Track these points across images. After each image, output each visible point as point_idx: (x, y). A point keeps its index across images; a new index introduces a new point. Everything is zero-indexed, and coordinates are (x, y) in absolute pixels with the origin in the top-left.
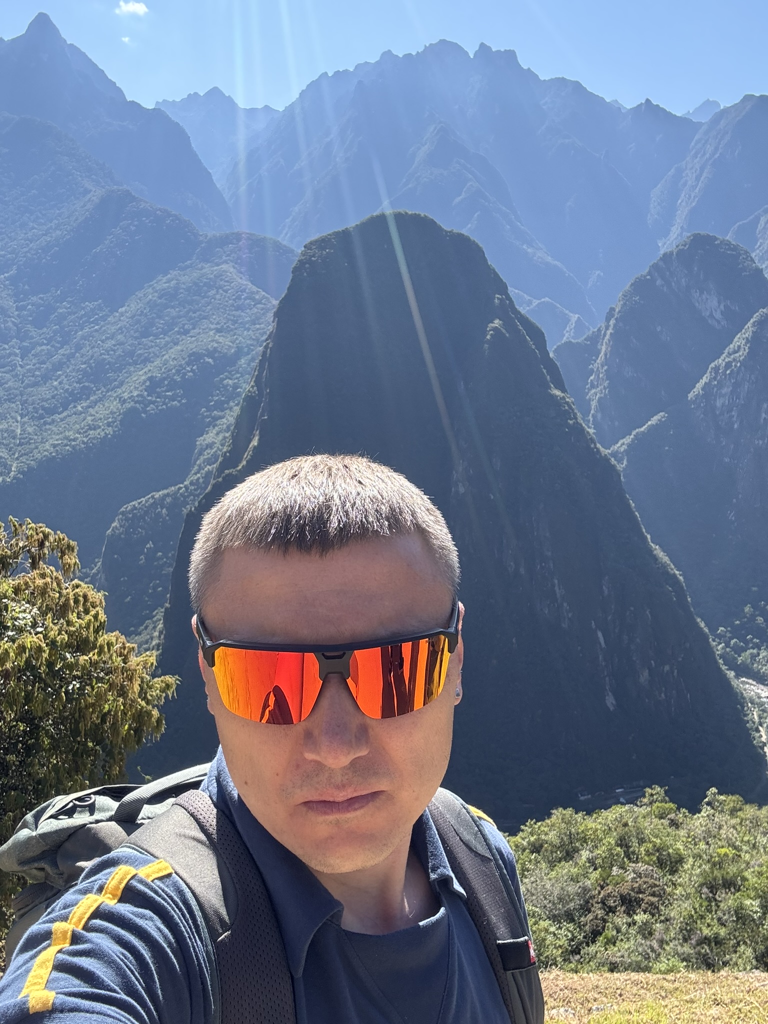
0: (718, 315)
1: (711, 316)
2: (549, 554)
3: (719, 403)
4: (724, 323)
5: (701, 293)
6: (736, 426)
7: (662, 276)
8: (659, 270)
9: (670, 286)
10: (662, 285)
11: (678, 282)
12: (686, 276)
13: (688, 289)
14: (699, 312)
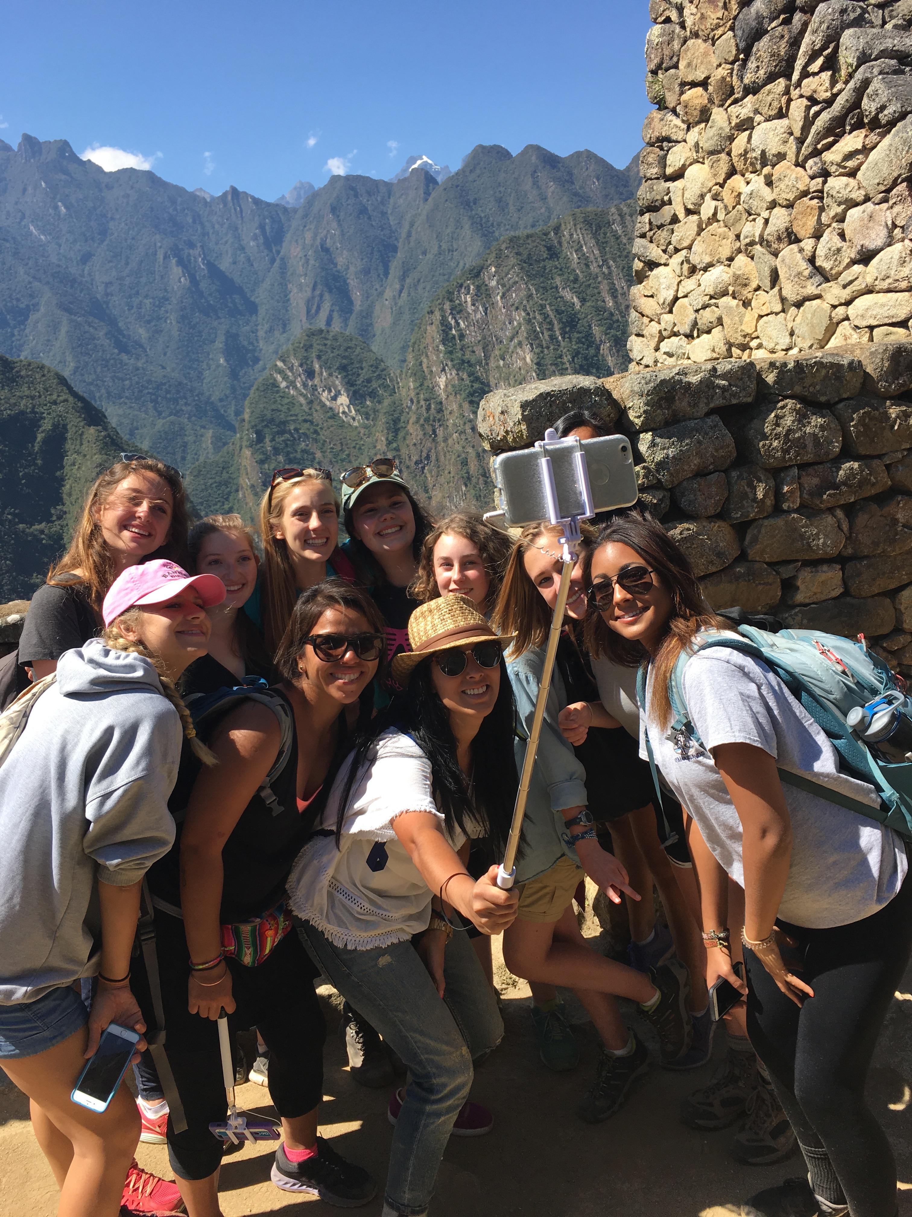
0: (352, 413)
1: (345, 413)
4: (359, 418)
5: (330, 390)
7: (285, 378)
8: (280, 372)
9: (295, 387)
10: (287, 387)
11: (303, 382)
12: (310, 374)
13: (315, 388)
14: (332, 410)
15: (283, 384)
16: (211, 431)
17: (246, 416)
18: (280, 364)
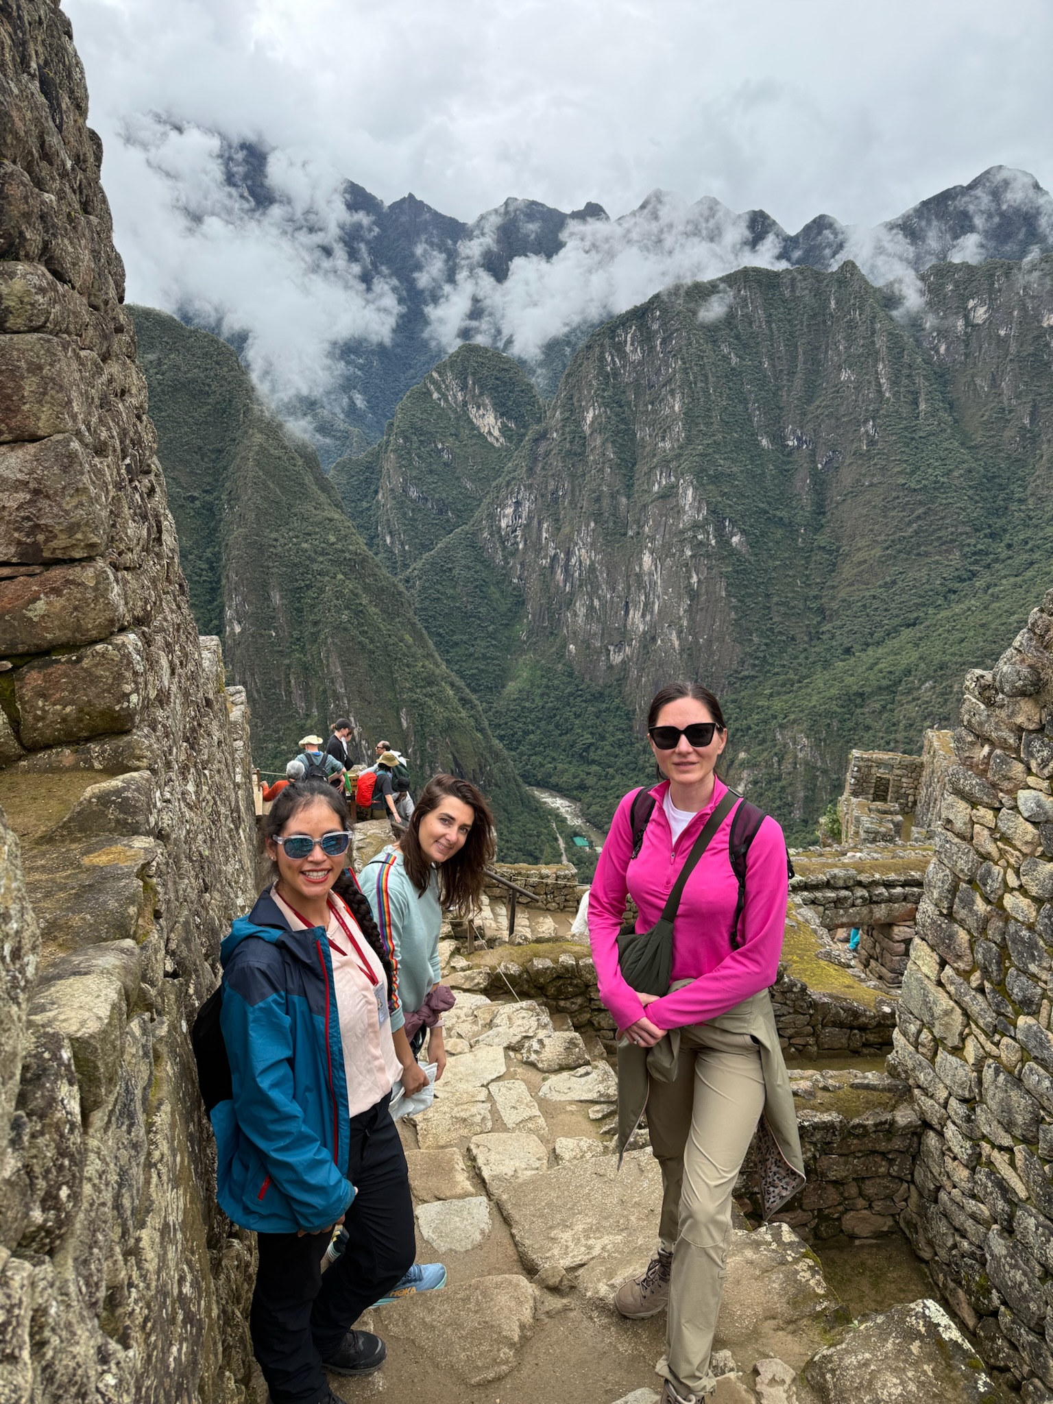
0: (496, 433)
1: (490, 433)
2: (343, 691)
3: (503, 524)
4: (502, 440)
5: (478, 408)
6: (521, 546)
8: (434, 382)
9: (446, 400)
10: (439, 399)
11: (455, 396)
12: (462, 390)
13: (465, 403)
14: (478, 428)
15: (436, 396)
17: (396, 422)
18: (435, 375)
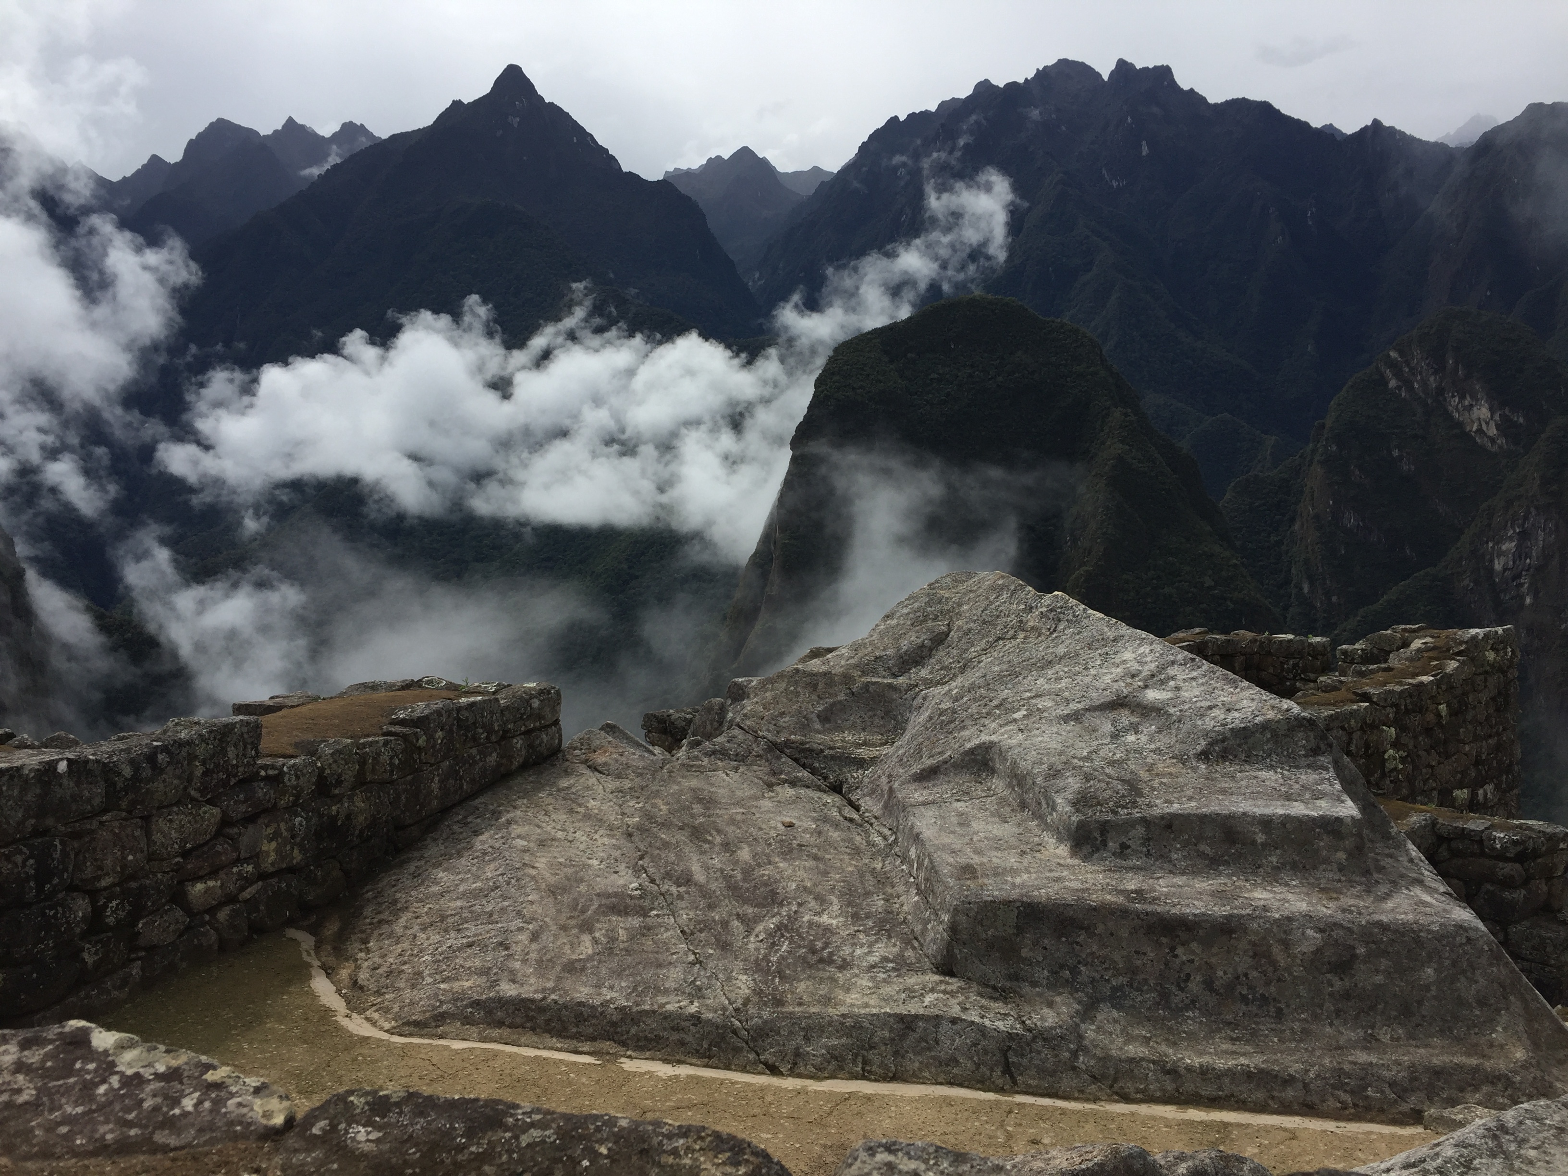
1: (1480, 431)
4: (1501, 441)
5: (1462, 397)
6: (1528, 601)
7: (1398, 374)
8: (1393, 365)
9: (1411, 389)
10: (1399, 388)
11: (1424, 383)
12: (1435, 373)
13: (1440, 391)
14: (1460, 425)
15: (1393, 383)
16: (1274, 438)
17: (1329, 422)
18: (1393, 354)
